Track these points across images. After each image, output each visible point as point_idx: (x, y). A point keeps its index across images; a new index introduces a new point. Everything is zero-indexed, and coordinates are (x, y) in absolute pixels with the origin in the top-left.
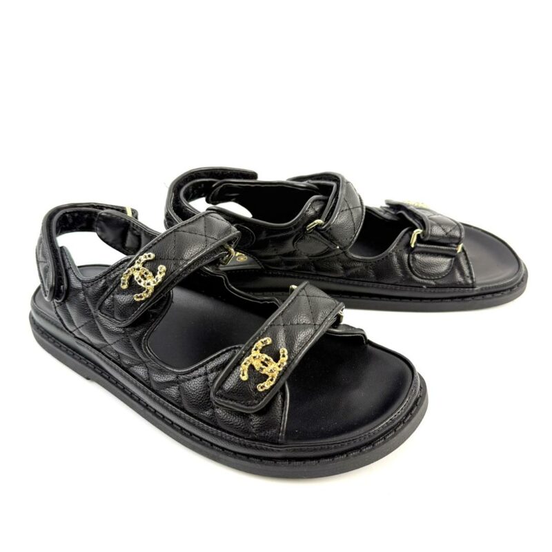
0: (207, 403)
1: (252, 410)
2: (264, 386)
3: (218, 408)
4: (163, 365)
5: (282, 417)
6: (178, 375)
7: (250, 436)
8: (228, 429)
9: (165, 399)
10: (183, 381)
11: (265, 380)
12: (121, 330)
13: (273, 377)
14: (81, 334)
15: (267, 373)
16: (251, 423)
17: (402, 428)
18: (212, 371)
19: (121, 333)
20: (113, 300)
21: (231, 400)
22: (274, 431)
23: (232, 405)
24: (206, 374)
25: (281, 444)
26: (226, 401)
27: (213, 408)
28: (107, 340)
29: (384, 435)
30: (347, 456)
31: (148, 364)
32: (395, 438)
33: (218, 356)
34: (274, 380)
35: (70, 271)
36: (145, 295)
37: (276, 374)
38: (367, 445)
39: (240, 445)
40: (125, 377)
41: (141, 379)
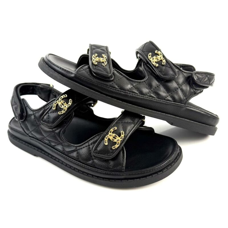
0: (90, 157)
1: (110, 157)
2: (115, 147)
3: (95, 159)
4: (70, 144)
5: (123, 161)
6: (76, 147)
7: (110, 170)
8: (100, 168)
9: (71, 158)
10: (79, 150)
11: (115, 145)
12: (51, 130)
13: (118, 143)
14: (32, 134)
15: (116, 141)
16: (110, 164)
17: (174, 164)
18: (91, 144)
19: (51, 131)
20: (48, 116)
21: (101, 154)
22: (120, 167)
23: (101, 156)
24: (89, 145)
25: (123, 172)
26: (99, 155)
27: (93, 159)
28: (44, 135)
29: (167, 167)
30: (152, 176)
31: (63, 144)
32: (171, 168)
33: (94, 137)
34: (119, 144)
35: (27, 108)
36: (63, 112)
37: (120, 142)
38: (160, 171)
39: (106, 174)
40: (52, 151)
41: (60, 151)
